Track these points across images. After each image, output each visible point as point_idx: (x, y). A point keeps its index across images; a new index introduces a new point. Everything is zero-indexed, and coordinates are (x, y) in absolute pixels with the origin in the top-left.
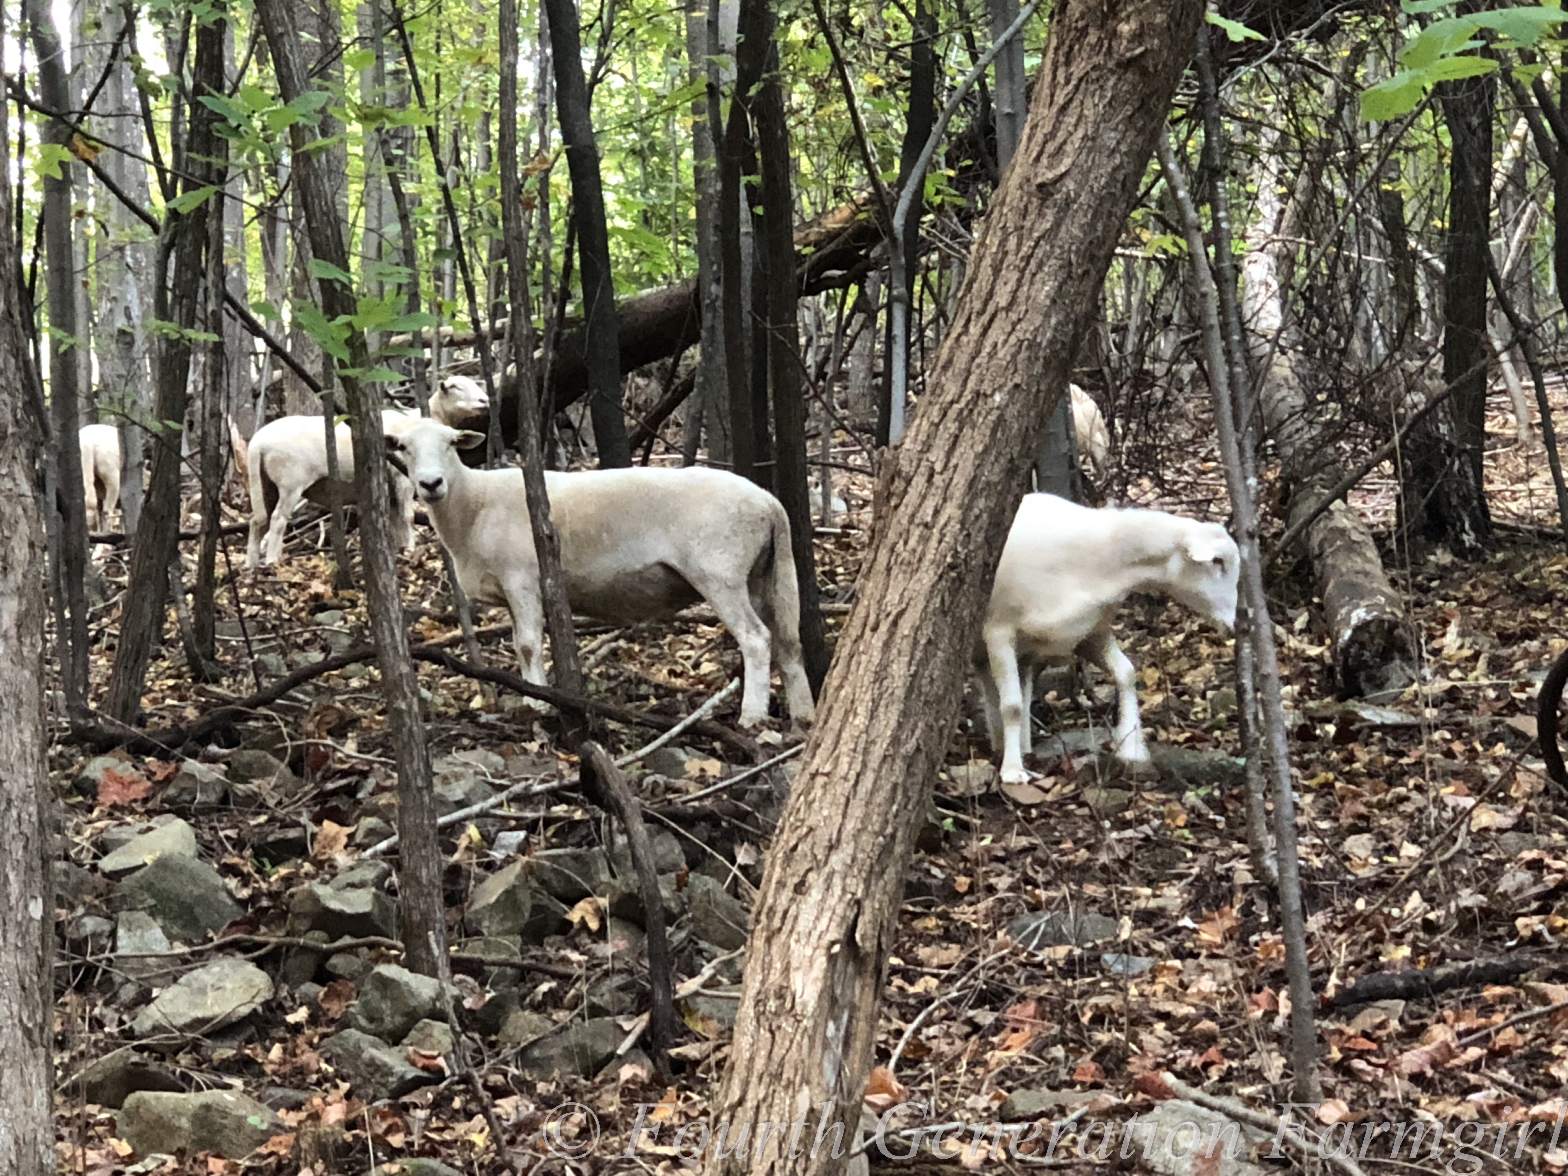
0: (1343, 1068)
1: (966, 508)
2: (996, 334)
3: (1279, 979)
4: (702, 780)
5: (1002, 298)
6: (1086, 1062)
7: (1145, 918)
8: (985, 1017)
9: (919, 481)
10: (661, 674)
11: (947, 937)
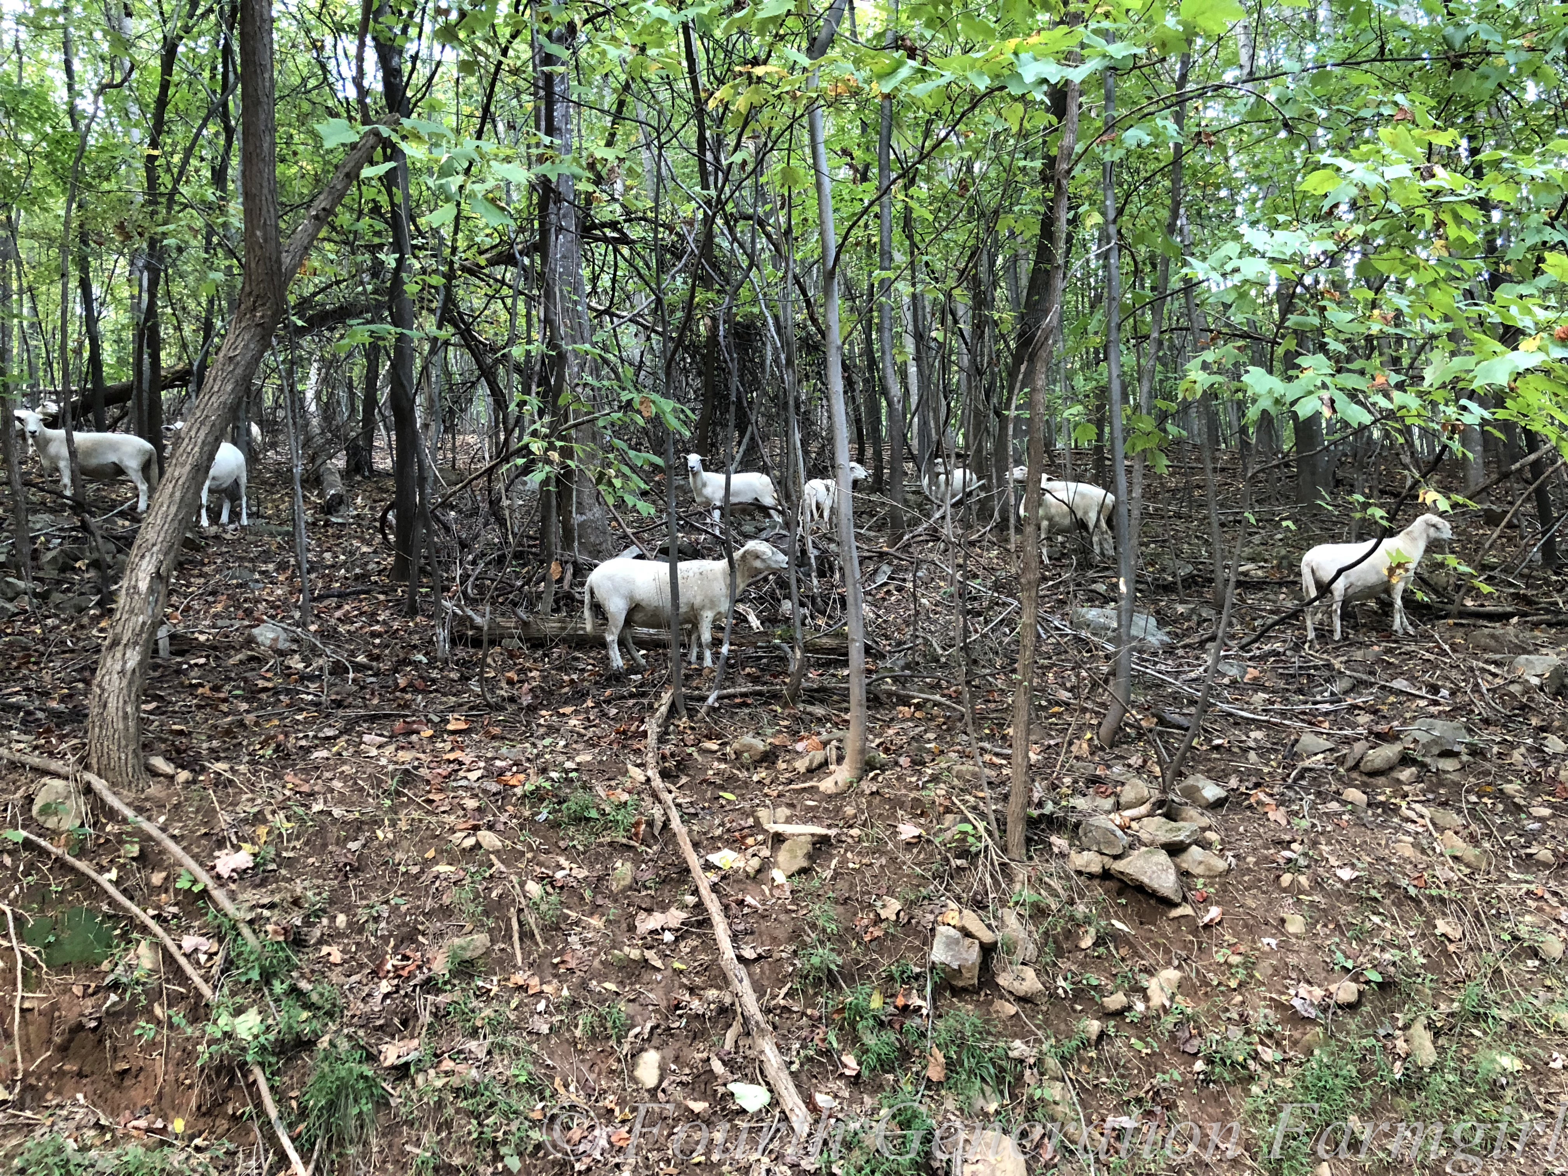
0: (318, 616)
1: (201, 449)
2: (213, 399)
3: (300, 591)
4: (123, 527)
5: (216, 389)
6: (240, 613)
7: (262, 573)
8: (210, 599)
9: (187, 440)
10: (114, 496)
11: (200, 576)
